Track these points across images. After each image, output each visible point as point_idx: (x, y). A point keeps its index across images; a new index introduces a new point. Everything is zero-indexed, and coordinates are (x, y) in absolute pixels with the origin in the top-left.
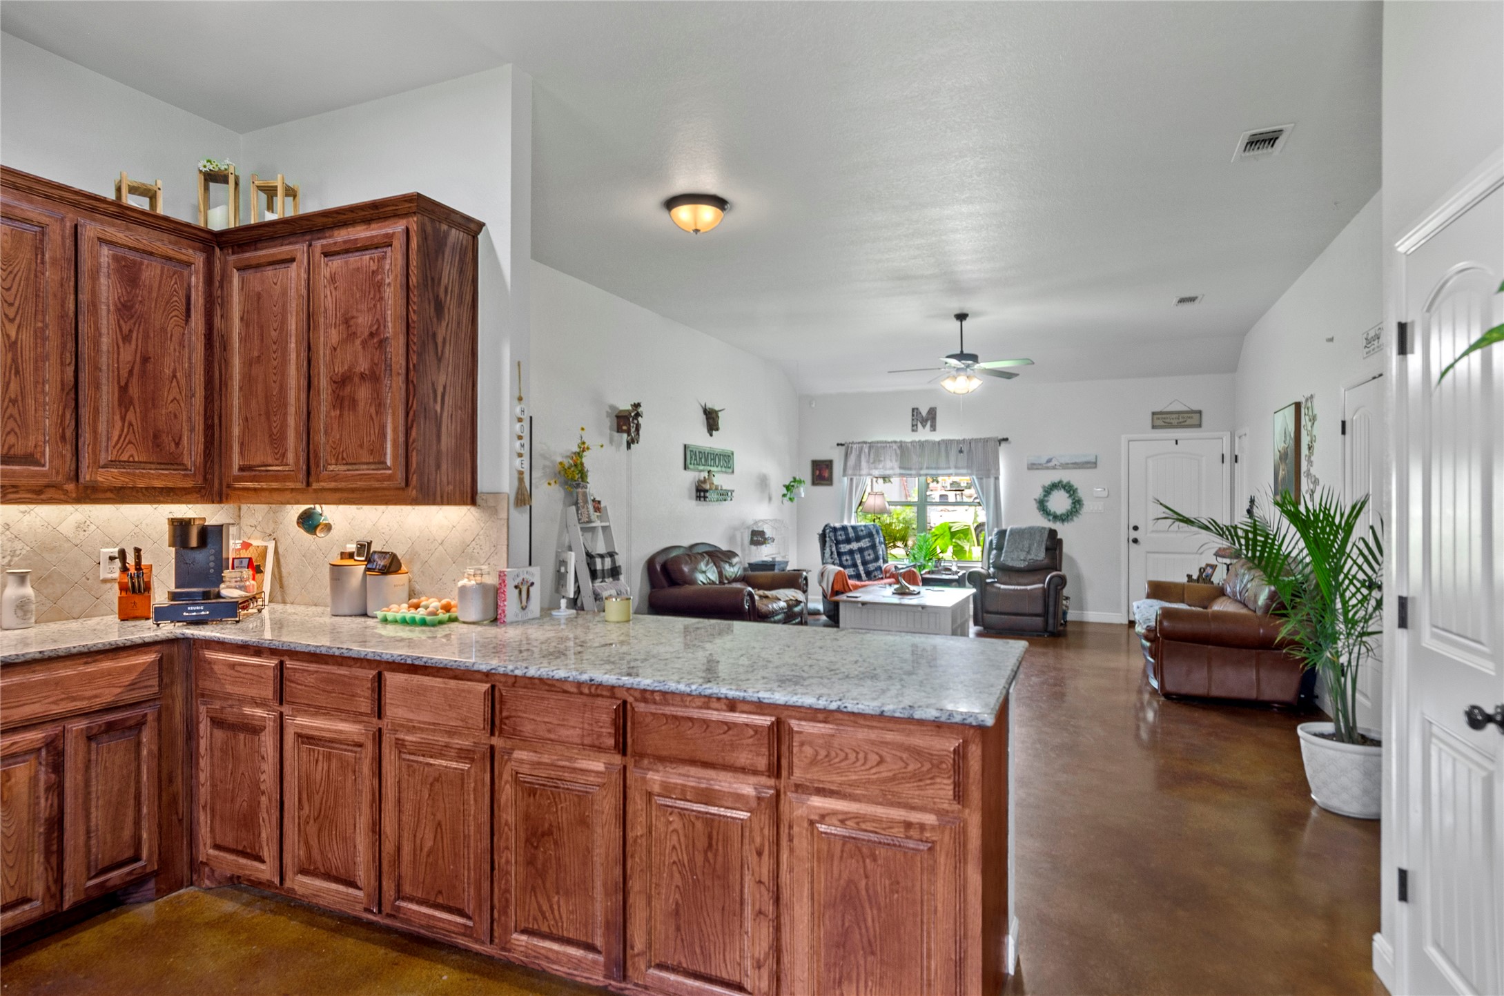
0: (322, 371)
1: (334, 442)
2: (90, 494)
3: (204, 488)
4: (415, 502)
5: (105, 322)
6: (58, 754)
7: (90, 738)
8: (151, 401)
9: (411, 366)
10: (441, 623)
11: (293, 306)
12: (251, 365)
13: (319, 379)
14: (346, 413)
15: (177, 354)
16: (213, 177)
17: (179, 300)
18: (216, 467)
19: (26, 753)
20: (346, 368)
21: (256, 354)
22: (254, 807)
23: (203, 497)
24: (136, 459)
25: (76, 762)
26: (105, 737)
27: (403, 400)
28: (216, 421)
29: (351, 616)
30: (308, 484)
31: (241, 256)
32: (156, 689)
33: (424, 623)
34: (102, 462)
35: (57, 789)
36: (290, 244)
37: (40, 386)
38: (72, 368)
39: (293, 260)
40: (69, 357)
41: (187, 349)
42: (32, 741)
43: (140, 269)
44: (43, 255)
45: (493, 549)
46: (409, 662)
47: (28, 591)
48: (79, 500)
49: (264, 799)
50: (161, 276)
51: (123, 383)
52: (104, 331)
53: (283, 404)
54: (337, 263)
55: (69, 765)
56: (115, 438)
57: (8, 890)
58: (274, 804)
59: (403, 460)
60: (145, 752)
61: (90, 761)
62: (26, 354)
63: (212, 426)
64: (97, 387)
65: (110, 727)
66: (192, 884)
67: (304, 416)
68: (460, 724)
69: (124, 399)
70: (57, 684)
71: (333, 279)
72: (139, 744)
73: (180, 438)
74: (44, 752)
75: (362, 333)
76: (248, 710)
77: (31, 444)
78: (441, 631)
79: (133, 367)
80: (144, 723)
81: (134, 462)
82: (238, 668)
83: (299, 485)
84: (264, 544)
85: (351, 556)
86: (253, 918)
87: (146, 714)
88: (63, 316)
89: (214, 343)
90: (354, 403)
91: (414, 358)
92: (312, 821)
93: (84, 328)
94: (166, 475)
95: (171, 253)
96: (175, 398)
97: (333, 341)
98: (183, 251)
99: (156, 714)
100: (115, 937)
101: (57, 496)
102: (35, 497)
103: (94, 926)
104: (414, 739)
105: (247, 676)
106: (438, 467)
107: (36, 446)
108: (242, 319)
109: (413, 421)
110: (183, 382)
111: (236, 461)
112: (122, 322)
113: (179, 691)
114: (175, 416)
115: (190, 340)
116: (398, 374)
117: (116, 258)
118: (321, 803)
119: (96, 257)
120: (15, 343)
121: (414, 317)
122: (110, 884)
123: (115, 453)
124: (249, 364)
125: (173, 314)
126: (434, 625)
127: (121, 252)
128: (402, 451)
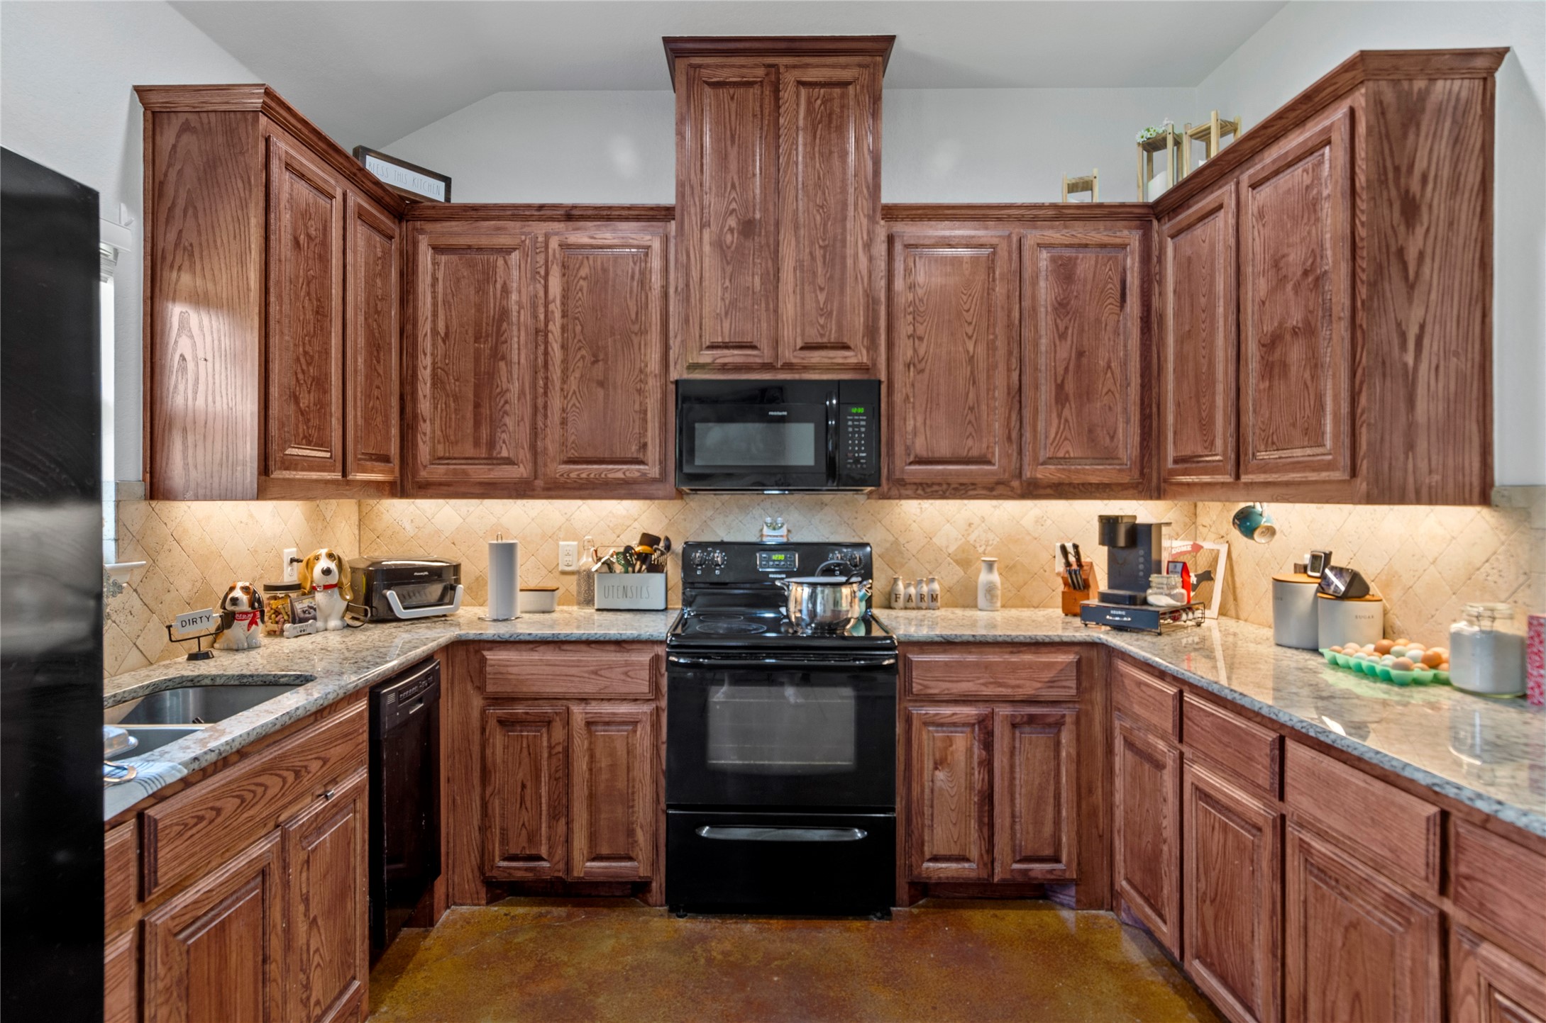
0: (1250, 334)
1: (1263, 422)
2: (1033, 490)
3: (1141, 483)
4: (1370, 499)
5: (1043, 324)
6: (988, 733)
7: (1014, 726)
8: (1086, 394)
9: (1359, 304)
10: (1418, 682)
11: (1220, 263)
12: (1182, 342)
13: (1247, 344)
14: (1276, 383)
15: (1112, 343)
16: (1153, 146)
17: (1115, 288)
18: (1154, 460)
19: (964, 725)
20: (1276, 324)
21: (1187, 328)
22: (1157, 854)
23: (1140, 492)
24: (1072, 455)
25: (1002, 746)
26: (1027, 729)
27: (1347, 355)
28: (1154, 409)
29: (1297, 648)
30: (1238, 477)
31: (1174, 221)
32: (1073, 692)
33: (1387, 678)
34: (1041, 459)
35: (988, 764)
36: (1220, 187)
37: (991, 393)
38: (1017, 372)
39: (1220, 207)
40: (1014, 362)
41: (1122, 337)
42: (968, 716)
43: (1075, 264)
44: (994, 273)
45: (1522, 578)
46: (1312, 733)
47: (995, 577)
48: (1023, 496)
49: (1165, 848)
50: (1096, 266)
51: (1059, 381)
52: (1043, 332)
53: (1212, 382)
54: (1266, 191)
55: (997, 746)
56: (1052, 435)
57: (952, 844)
58: (1173, 860)
59: (1347, 441)
60: (1064, 754)
61: (1014, 747)
62: (981, 364)
63: (1150, 416)
64: (1036, 387)
65: (1032, 719)
66: (1112, 909)
67: (1233, 394)
68: (1388, 854)
69: (1061, 397)
70: (986, 667)
71: (1261, 215)
72: (1058, 744)
73: (1115, 432)
74: (977, 727)
75: (1294, 274)
76: (1152, 739)
77: (984, 446)
78: (1418, 696)
79: (1068, 364)
80: (1063, 724)
81: (1070, 458)
82: (1144, 688)
83: (1228, 479)
84: (1215, 547)
85: (1304, 569)
86: (1153, 982)
87: (1063, 716)
88: (1009, 326)
89: (1149, 322)
90: (1285, 366)
91: (1363, 291)
92: (1208, 902)
93: (1025, 333)
94: (1101, 470)
95: (1106, 240)
96: (1109, 390)
97: (1262, 294)
98: (1118, 234)
99: (1074, 718)
100: (1030, 931)
101: (1005, 493)
102: (988, 493)
103: (1021, 909)
104: (1323, 850)
105: (1151, 699)
106: (1410, 446)
107: (988, 448)
108: (1175, 291)
109: (1362, 383)
110: (1118, 372)
111: (1171, 453)
112: (1058, 321)
113: (1099, 699)
114: (1110, 408)
115: (1125, 326)
116: (1340, 318)
117: (1053, 260)
118: (1217, 884)
119: (1035, 263)
120: (973, 356)
121: (1362, 232)
122: (1032, 874)
123: (1052, 450)
124: (1180, 341)
125: (1108, 302)
126: (1403, 684)
127: (1056, 252)
128: (1345, 428)
